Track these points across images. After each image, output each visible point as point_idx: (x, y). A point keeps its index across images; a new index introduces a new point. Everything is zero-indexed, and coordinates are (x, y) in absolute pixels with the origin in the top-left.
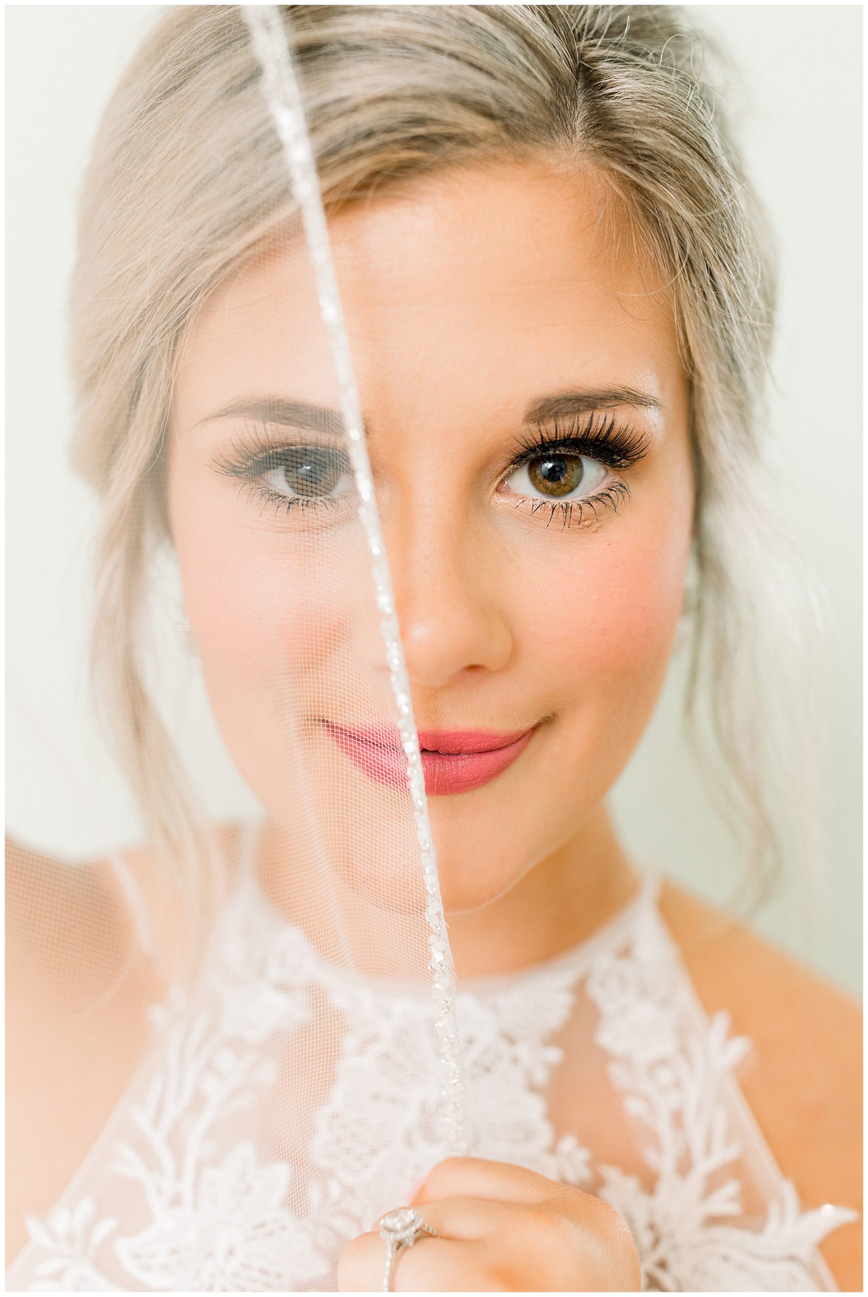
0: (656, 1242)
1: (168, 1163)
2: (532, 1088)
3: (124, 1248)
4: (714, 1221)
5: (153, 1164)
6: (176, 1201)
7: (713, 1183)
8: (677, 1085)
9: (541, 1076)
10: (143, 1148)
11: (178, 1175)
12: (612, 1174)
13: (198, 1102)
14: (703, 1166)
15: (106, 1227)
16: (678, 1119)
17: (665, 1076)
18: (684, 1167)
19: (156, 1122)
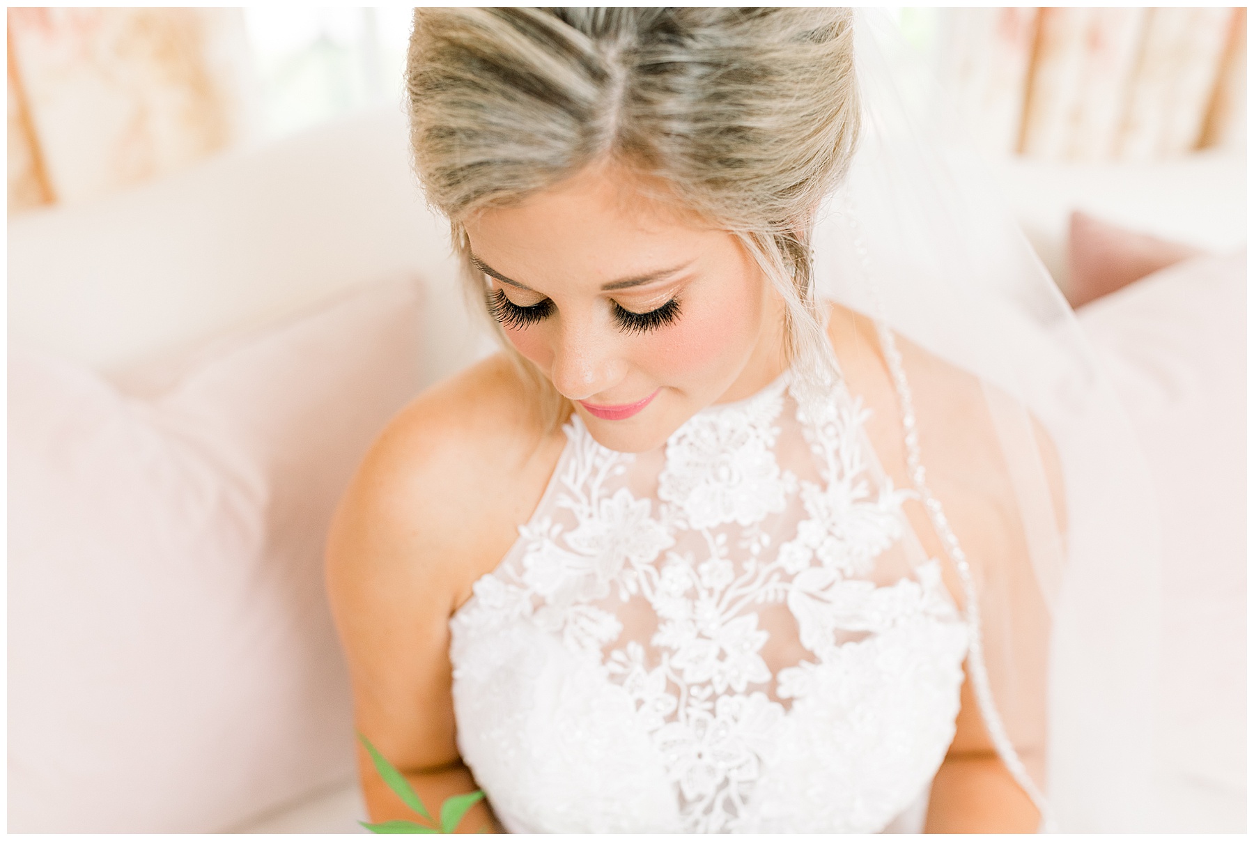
0: (830, 515)
1: (584, 500)
2: (767, 449)
3: (570, 538)
4: (857, 501)
5: (577, 500)
6: (591, 516)
7: (855, 482)
8: (837, 435)
9: (771, 442)
10: (570, 493)
11: (590, 503)
12: (806, 485)
13: (595, 471)
14: (849, 474)
15: (557, 529)
16: (837, 453)
17: (831, 431)
18: (841, 476)
19: (575, 481)
